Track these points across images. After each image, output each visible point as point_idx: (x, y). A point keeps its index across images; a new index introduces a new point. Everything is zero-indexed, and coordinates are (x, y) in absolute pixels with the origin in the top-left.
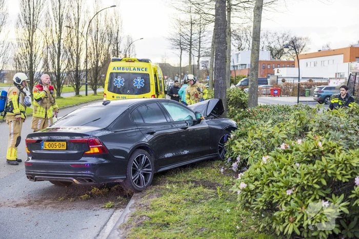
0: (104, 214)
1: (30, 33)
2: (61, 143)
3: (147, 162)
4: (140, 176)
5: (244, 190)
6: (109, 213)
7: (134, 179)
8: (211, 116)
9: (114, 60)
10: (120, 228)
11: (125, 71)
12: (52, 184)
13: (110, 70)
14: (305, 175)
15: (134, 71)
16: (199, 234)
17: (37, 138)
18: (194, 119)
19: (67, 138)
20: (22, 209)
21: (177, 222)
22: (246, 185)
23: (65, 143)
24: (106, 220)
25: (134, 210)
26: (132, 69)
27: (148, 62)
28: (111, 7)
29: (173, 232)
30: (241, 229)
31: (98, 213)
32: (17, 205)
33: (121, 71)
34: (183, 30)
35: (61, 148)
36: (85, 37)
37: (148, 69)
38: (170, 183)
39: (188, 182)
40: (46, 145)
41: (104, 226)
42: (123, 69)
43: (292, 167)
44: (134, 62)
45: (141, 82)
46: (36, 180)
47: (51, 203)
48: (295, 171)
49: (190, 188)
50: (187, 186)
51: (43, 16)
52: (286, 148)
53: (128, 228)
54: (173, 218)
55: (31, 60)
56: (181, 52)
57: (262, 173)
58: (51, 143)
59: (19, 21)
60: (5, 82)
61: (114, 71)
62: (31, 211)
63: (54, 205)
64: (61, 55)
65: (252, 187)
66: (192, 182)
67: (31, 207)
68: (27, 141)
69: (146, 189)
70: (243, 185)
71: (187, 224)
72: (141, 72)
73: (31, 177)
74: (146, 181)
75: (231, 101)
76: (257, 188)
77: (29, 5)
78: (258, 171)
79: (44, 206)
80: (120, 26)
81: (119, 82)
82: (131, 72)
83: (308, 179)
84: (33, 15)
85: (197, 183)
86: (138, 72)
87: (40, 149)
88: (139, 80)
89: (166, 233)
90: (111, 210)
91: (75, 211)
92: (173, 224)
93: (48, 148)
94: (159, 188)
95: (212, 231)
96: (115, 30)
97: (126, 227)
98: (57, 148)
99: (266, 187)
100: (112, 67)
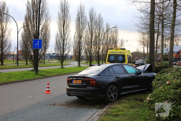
0: (95, 110)
1: (79, 39)
2: (79, 81)
3: (115, 90)
4: (112, 96)
5: (149, 101)
6: (97, 110)
7: (109, 97)
8: (147, 72)
9: (110, 49)
10: (99, 116)
11: (115, 53)
12: (78, 98)
13: (109, 53)
14: (173, 94)
15: (119, 54)
16: (130, 120)
17: (71, 79)
18: (138, 72)
19: (82, 79)
20: (63, 106)
21: (123, 114)
22: (150, 99)
23: (81, 81)
24: (95, 112)
25: (107, 109)
26: (118, 52)
27: (125, 50)
28: (113, 28)
29: (120, 118)
30: (149, 118)
31: (93, 110)
32: (62, 105)
33: (113, 54)
34: (145, 37)
35: (79, 83)
36: (102, 40)
37: (124, 53)
38: (125, 99)
39: (133, 99)
40: (74, 82)
41: (93, 115)
42: (114, 52)
43: (169, 91)
44: (118, 49)
45: (121, 58)
46: (70, 96)
47: (75, 105)
48: (170, 92)
49: (133, 102)
50: (132, 101)
51: (85, 32)
52: (169, 83)
53: (102, 116)
54: (121, 113)
55: (80, 50)
56: (144, 47)
57: (157, 94)
58: (76, 81)
59: (75, 34)
60: (72, 60)
61: (110, 54)
62: (66, 107)
63: (76, 106)
64: (92, 48)
65: (152, 99)
66: (135, 99)
67: (67, 106)
68: (67, 80)
69: (114, 101)
70: (148, 99)
71: (127, 115)
72: (121, 54)
73: (69, 94)
74: (115, 98)
75: (163, 67)
76: (154, 100)
77: (79, 27)
78: (156, 93)
79: (72, 106)
80: (117, 36)
81: (112, 58)
82: (117, 54)
83: (174, 96)
84: (81, 32)
85: (136, 100)
86: (120, 54)
87: (72, 83)
88: (121, 57)
89: (116, 119)
90: (98, 109)
91: (83, 109)
92: (121, 115)
93: (75, 83)
94: (120, 101)
95: (136, 119)
96: (115, 37)
97: (101, 115)
98: (78, 83)
99: (157, 99)
100: (110, 52)
